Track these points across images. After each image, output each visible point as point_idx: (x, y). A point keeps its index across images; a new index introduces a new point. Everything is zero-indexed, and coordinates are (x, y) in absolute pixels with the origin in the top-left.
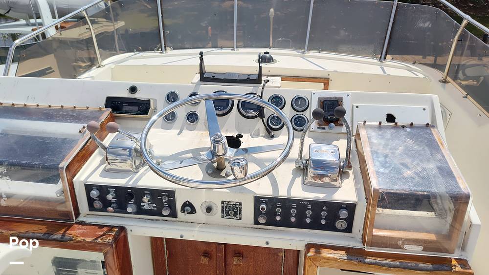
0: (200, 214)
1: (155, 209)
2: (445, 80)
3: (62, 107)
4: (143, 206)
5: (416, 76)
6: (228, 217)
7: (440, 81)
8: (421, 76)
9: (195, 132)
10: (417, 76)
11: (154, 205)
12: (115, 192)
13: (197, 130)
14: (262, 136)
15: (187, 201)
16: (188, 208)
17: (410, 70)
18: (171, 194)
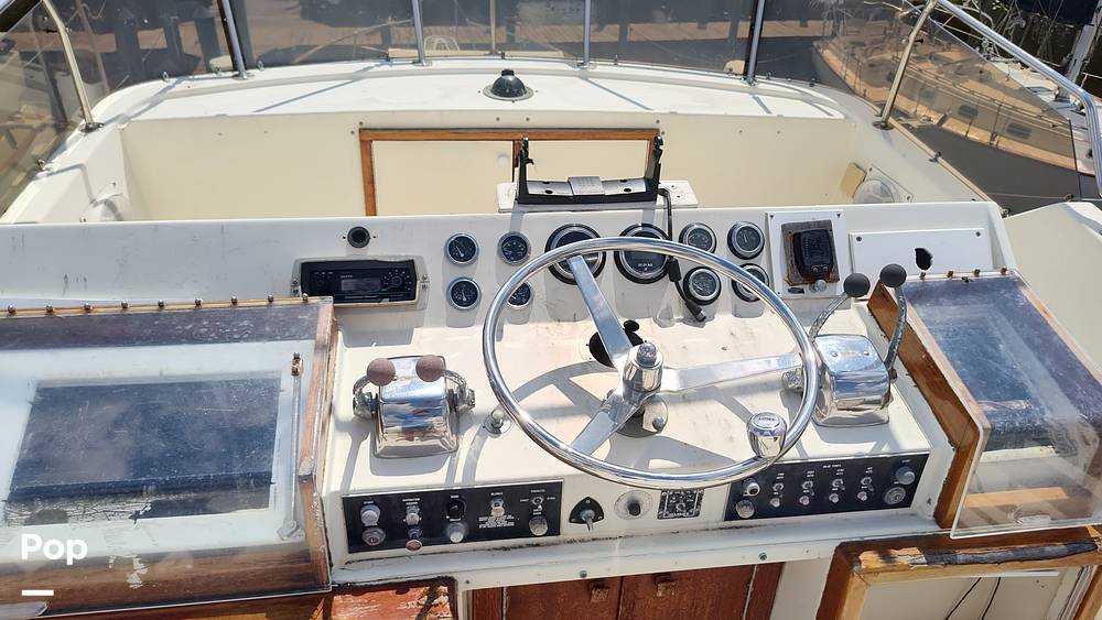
0: (614, 520)
1: (512, 524)
2: (886, 122)
3: (198, 304)
4: (483, 523)
5: (826, 116)
6: (672, 515)
7: (875, 125)
8: (838, 115)
9: (530, 326)
10: (830, 114)
11: (510, 517)
12: (420, 505)
13: (533, 321)
14: (679, 320)
15: (588, 498)
16: (590, 512)
17: (811, 101)
18: (553, 490)
